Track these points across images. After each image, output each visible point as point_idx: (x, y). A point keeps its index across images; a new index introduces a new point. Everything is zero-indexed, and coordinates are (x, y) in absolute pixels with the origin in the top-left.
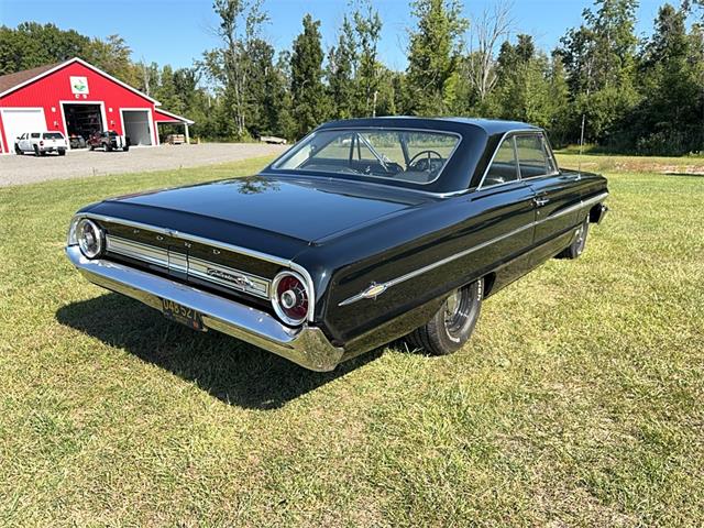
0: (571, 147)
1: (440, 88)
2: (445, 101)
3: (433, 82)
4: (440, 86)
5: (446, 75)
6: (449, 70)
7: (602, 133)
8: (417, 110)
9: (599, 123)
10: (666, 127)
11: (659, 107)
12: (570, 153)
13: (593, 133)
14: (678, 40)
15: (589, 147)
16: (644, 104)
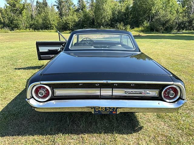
0: (65, 32)
1: (21, 14)
2: (23, 18)
3: (18, 12)
4: (21, 13)
5: (22, 10)
6: (23, 8)
7: (72, 28)
8: (15, 21)
9: (70, 25)
10: (86, 26)
11: (84, 21)
12: (65, 33)
13: (69, 28)
14: (83, 5)
15: (69, 32)
16: (80, 21)
